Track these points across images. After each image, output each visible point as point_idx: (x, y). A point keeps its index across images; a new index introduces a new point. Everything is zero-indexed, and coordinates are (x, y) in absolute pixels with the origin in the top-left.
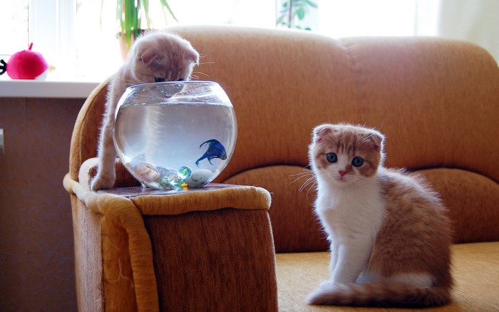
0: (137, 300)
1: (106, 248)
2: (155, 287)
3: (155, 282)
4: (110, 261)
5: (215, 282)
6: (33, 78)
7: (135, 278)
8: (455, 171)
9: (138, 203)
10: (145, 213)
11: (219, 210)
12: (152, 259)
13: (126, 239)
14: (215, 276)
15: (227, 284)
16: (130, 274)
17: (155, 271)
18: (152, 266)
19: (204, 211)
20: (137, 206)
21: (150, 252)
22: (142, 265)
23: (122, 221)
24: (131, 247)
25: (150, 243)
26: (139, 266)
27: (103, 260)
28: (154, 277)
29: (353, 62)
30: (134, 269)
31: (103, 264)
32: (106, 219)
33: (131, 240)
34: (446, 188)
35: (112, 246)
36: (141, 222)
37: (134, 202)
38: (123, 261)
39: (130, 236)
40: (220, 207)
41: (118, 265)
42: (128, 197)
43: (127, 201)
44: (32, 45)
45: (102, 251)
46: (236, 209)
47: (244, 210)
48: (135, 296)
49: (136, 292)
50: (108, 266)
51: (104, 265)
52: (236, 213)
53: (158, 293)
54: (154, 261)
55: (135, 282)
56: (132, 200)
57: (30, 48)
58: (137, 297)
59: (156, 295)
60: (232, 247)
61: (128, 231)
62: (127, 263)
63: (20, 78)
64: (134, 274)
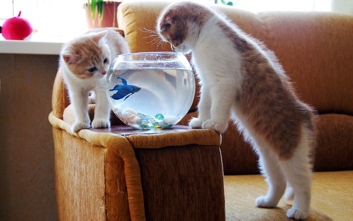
0: (130, 208)
1: (108, 171)
2: (142, 199)
3: (142, 196)
4: (111, 180)
5: (184, 196)
6: (22, 39)
7: (128, 192)
8: (343, 116)
9: (132, 140)
10: (136, 147)
11: (186, 145)
12: (140, 180)
13: (123, 165)
14: (184, 192)
15: (192, 198)
16: (125, 190)
17: (142, 188)
18: (141, 184)
19: (176, 146)
20: (130, 142)
21: (139, 175)
22: (134, 183)
23: (120, 153)
24: (126, 171)
25: (139, 168)
26: (132, 184)
27: (105, 180)
28: (142, 192)
29: (268, 31)
30: (128, 186)
31: (105, 182)
32: (108, 151)
33: (126, 165)
34: (336, 129)
35: (112, 170)
36: (133, 153)
37: (128, 139)
38: (120, 181)
39: (125, 163)
40: (187, 144)
41: (116, 183)
42: (123, 135)
43: (123, 138)
44: (20, 13)
45: (105, 173)
46: (198, 145)
47: (204, 146)
48: (128, 205)
49: (129, 202)
50: (110, 184)
51: (107, 183)
52: (198, 148)
53: (145, 203)
54: (142, 181)
55: (128, 195)
56: (126, 137)
57: (19, 15)
58: (130, 205)
59: (143, 205)
60: (195, 172)
61: (124, 159)
62: (123, 182)
63: (12, 39)
64: (128, 190)
